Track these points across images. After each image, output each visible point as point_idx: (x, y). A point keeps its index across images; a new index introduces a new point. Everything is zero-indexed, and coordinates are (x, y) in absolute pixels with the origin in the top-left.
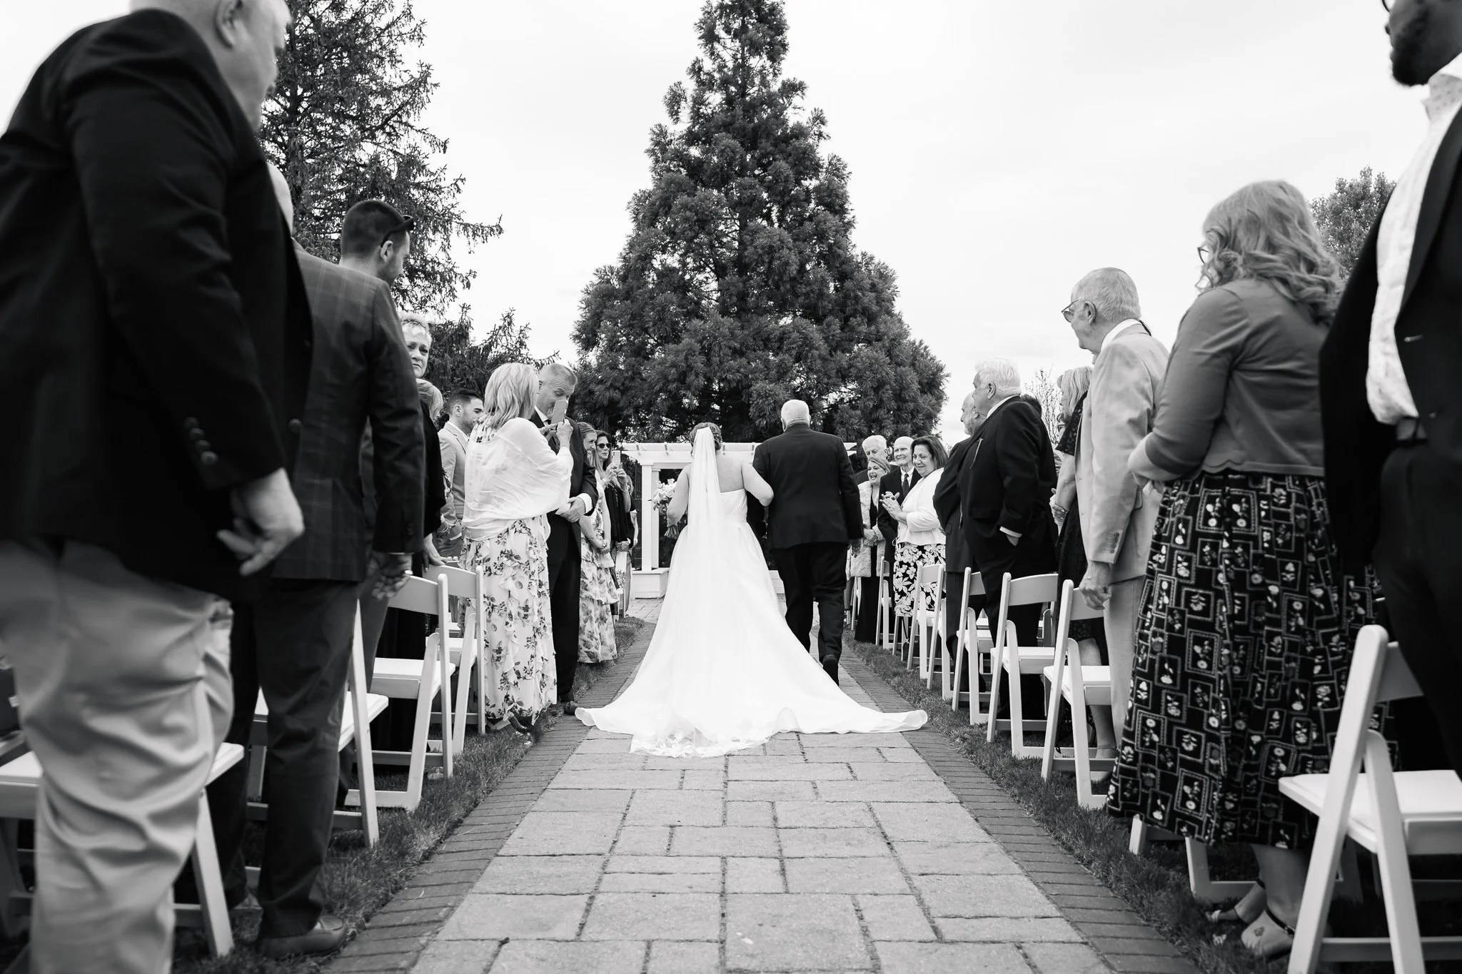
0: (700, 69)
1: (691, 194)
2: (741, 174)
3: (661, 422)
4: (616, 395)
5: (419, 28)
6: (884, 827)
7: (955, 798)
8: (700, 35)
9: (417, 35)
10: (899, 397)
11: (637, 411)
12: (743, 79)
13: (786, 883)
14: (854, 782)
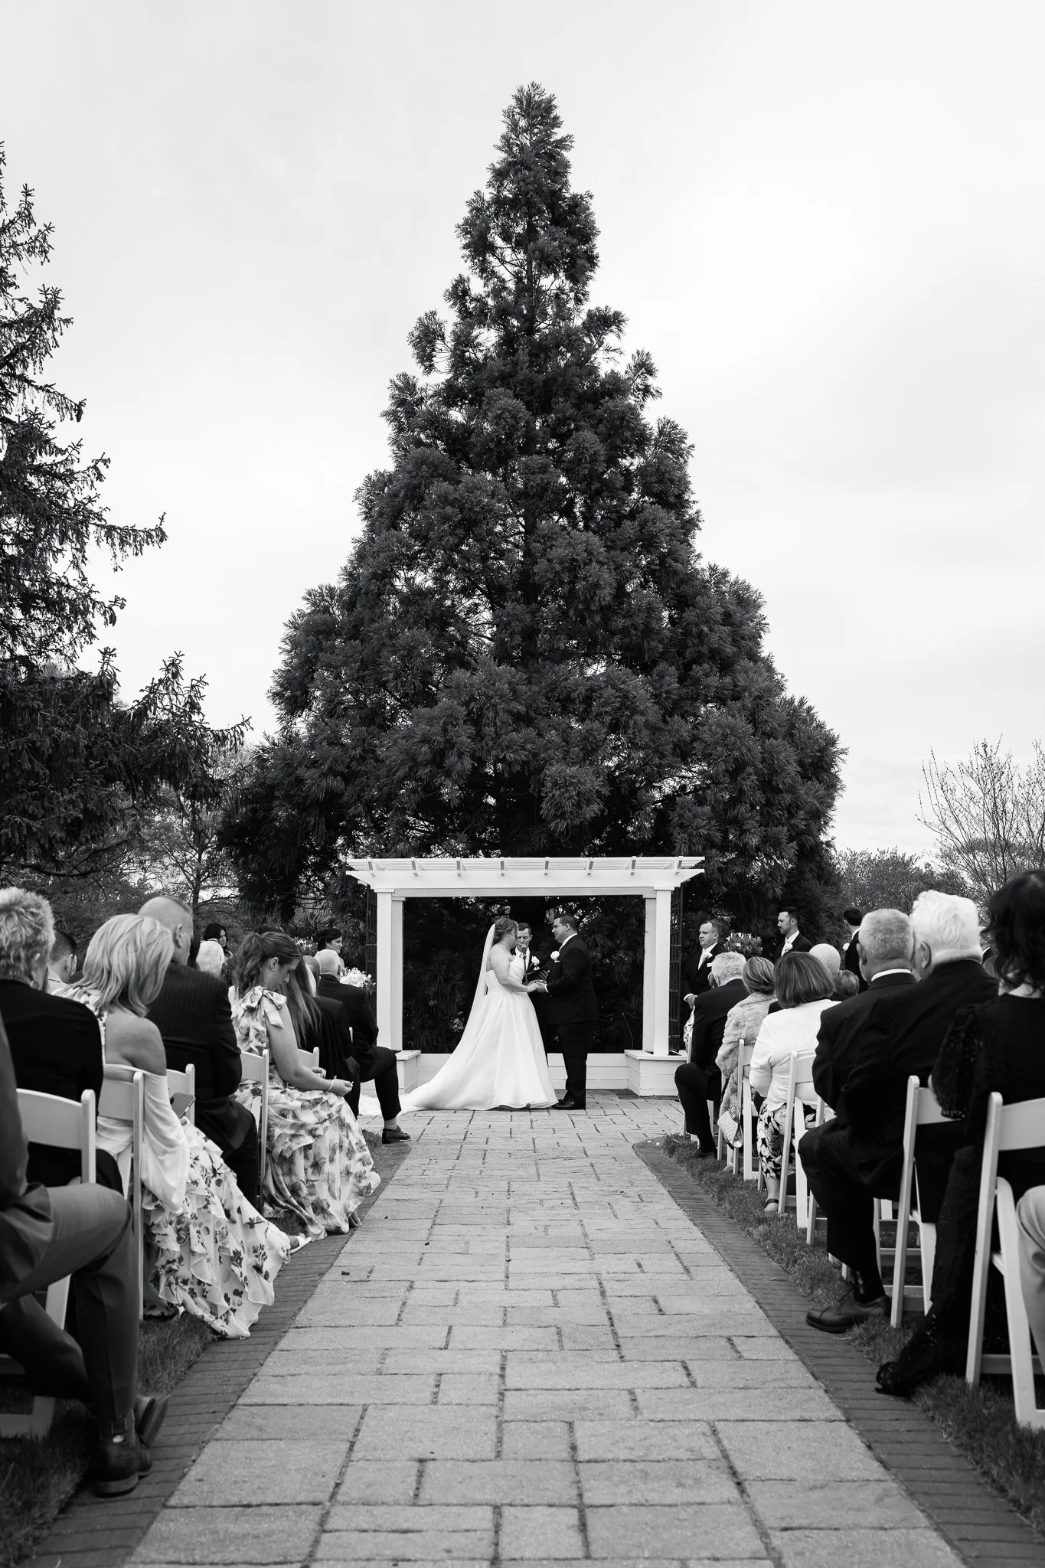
0: (466, 292)
1: (455, 480)
2: (526, 450)
3: (407, 825)
4: (337, 783)
5: (42, 236)
6: (732, 1459)
7: (839, 1414)
8: (464, 242)
9: (40, 247)
10: (768, 785)
11: (369, 807)
12: (531, 309)
13: (586, 1543)
14: (692, 1390)
